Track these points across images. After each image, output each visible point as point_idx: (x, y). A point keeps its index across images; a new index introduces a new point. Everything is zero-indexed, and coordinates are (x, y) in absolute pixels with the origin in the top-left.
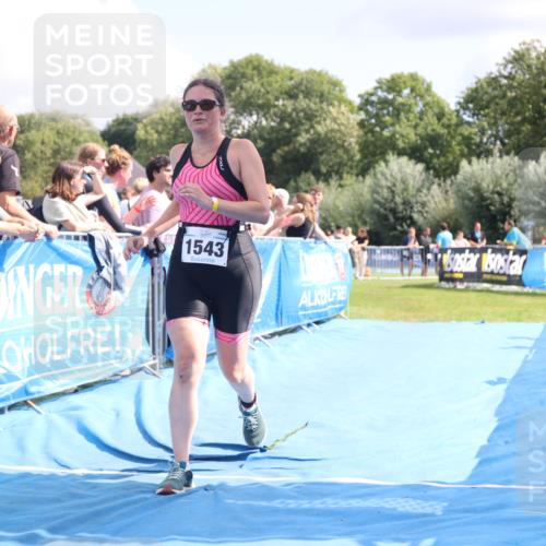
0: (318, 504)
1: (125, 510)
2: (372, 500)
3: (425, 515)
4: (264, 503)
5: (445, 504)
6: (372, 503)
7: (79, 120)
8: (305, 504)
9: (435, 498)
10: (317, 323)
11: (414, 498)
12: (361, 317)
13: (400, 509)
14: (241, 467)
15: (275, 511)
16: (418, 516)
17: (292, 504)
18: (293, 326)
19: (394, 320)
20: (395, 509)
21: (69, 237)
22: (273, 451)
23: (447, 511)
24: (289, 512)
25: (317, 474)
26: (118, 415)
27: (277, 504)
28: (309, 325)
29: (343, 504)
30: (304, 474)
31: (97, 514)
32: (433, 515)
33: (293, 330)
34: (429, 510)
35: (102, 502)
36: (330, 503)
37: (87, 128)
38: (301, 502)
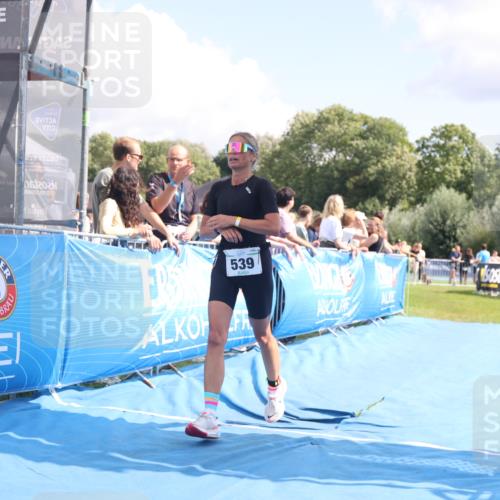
0: (398, 461)
1: (255, 455)
2: (439, 460)
3: (480, 475)
4: (356, 457)
5: (495, 468)
6: (439, 463)
7: (197, 149)
8: (389, 460)
9: (486, 463)
10: (383, 318)
11: (472, 462)
12: (417, 315)
13: (461, 470)
14: (336, 428)
15: (366, 464)
16: (475, 476)
17: (379, 460)
18: (365, 320)
19: (443, 319)
20: (457, 469)
21: (206, 246)
22: (360, 417)
23: (497, 474)
24: (377, 465)
25: (395, 438)
26: (240, 382)
27: (367, 458)
28: (377, 319)
29: (417, 462)
30: (385, 438)
31: (234, 456)
32: (487, 475)
33: (365, 323)
34: (483, 472)
35: (238, 447)
36: (408, 461)
37: (203, 155)
38: (385, 458)
